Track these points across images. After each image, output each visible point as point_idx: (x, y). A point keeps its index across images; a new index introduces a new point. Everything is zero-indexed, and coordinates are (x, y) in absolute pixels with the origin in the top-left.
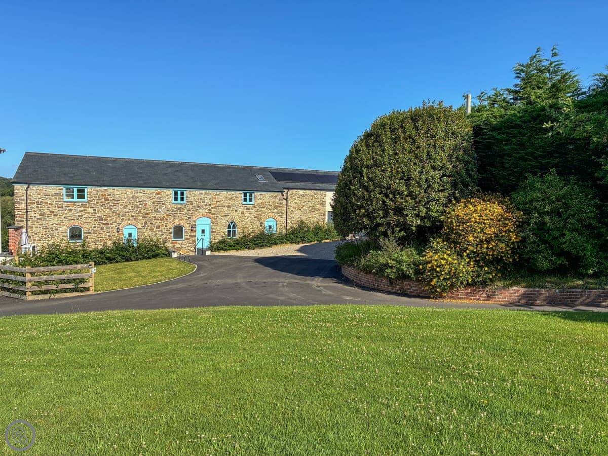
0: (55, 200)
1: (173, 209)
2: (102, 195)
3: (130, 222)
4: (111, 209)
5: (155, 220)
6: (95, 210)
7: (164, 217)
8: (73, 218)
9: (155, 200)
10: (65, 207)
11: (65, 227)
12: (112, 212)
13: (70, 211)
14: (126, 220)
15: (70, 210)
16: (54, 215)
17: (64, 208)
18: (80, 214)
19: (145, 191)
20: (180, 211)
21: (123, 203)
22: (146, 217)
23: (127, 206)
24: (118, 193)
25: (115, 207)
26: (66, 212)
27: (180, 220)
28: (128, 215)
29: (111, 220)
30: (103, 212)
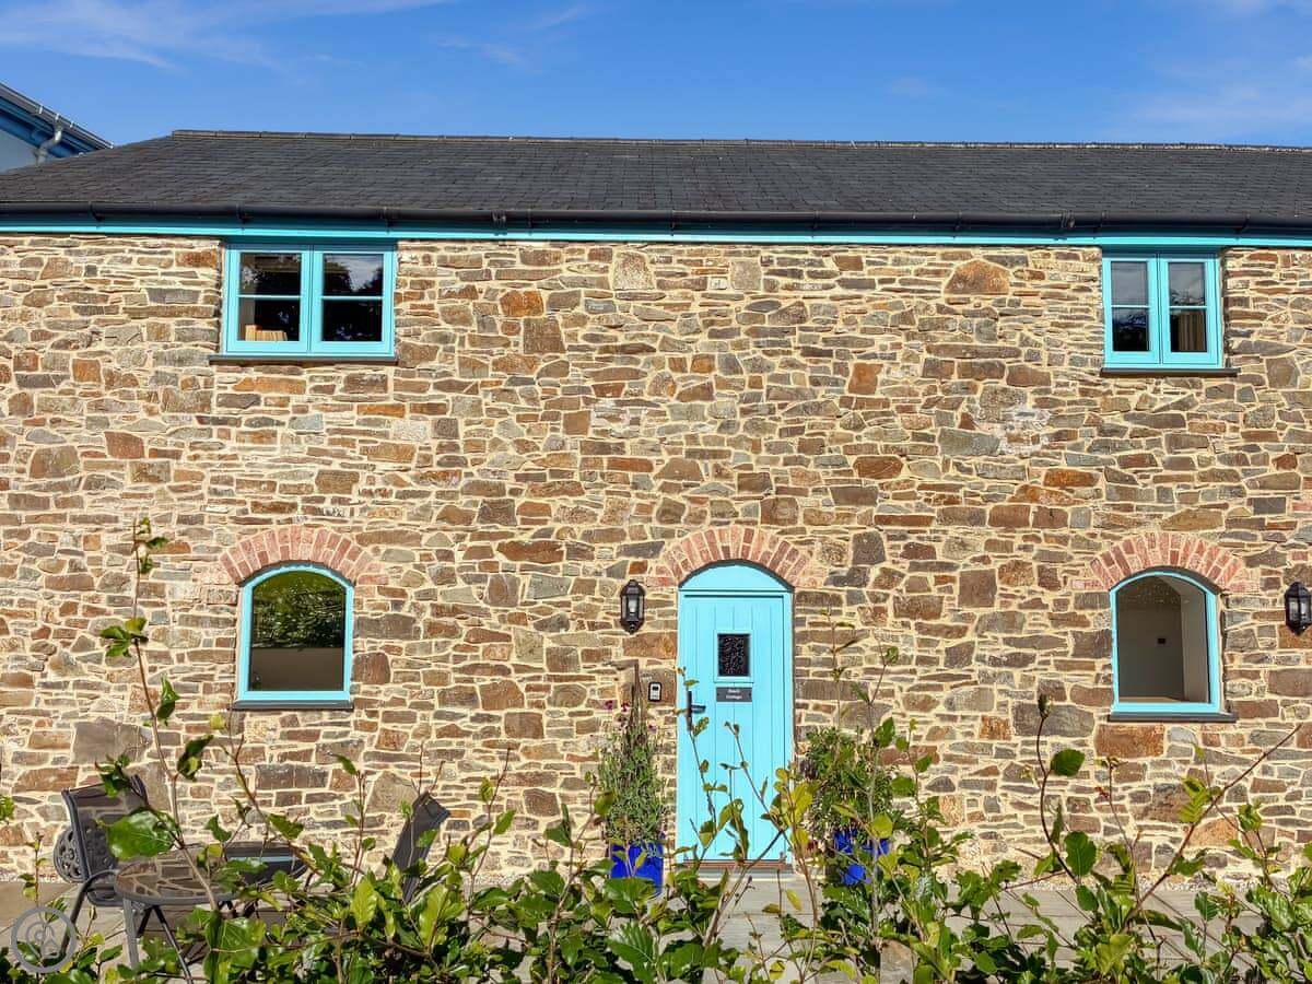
0: (149, 347)
1: (1114, 419)
2: (512, 304)
3: (731, 538)
4: (576, 424)
5: (947, 518)
6: (446, 429)
7: (1029, 493)
8: (277, 497)
9: (942, 338)
10: (227, 401)
11: (214, 577)
12: (585, 447)
13: (259, 438)
14: (698, 519)
15: (263, 433)
16: (142, 474)
17: (216, 411)
18: (336, 466)
19: (856, 264)
20: (1175, 442)
21: (678, 365)
22: (868, 497)
23: (706, 392)
24: (637, 282)
25: (608, 402)
26: (230, 446)
27: (1178, 523)
28: (719, 473)
29: (576, 515)
30: (512, 451)
